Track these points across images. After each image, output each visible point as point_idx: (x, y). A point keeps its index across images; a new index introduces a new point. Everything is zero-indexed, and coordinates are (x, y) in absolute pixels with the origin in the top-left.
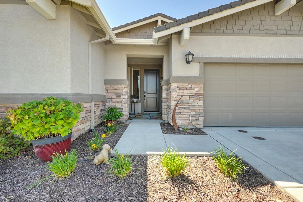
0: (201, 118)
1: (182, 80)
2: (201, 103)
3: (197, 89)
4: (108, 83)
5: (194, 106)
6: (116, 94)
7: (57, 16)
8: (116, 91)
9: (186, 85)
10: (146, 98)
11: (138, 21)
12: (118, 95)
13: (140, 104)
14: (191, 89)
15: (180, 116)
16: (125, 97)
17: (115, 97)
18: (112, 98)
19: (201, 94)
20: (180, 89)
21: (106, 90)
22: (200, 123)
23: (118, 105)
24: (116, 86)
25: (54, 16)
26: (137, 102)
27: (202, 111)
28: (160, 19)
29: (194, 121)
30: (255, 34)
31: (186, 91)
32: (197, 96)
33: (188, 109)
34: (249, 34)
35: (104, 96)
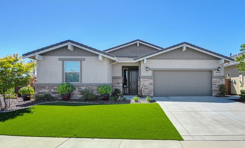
0: (152, 93)
1: (145, 77)
2: (152, 87)
3: (151, 81)
4: (114, 78)
5: (150, 88)
6: (117, 83)
7: (103, 60)
8: (117, 82)
9: (146, 80)
10: (131, 85)
11: (127, 44)
12: (118, 84)
13: (128, 88)
14: (148, 81)
15: (144, 92)
16: (121, 85)
17: (117, 84)
18: (115, 85)
19: (152, 83)
20: (144, 81)
21: (113, 81)
22: (152, 94)
23: (118, 88)
24: (117, 80)
25: (102, 60)
26: (126, 87)
27: (153, 90)
28: (138, 42)
29: (149, 94)
30: (174, 59)
31: (147, 82)
32: (151, 84)
33: (147, 89)
34: (172, 59)
35: (112, 84)
